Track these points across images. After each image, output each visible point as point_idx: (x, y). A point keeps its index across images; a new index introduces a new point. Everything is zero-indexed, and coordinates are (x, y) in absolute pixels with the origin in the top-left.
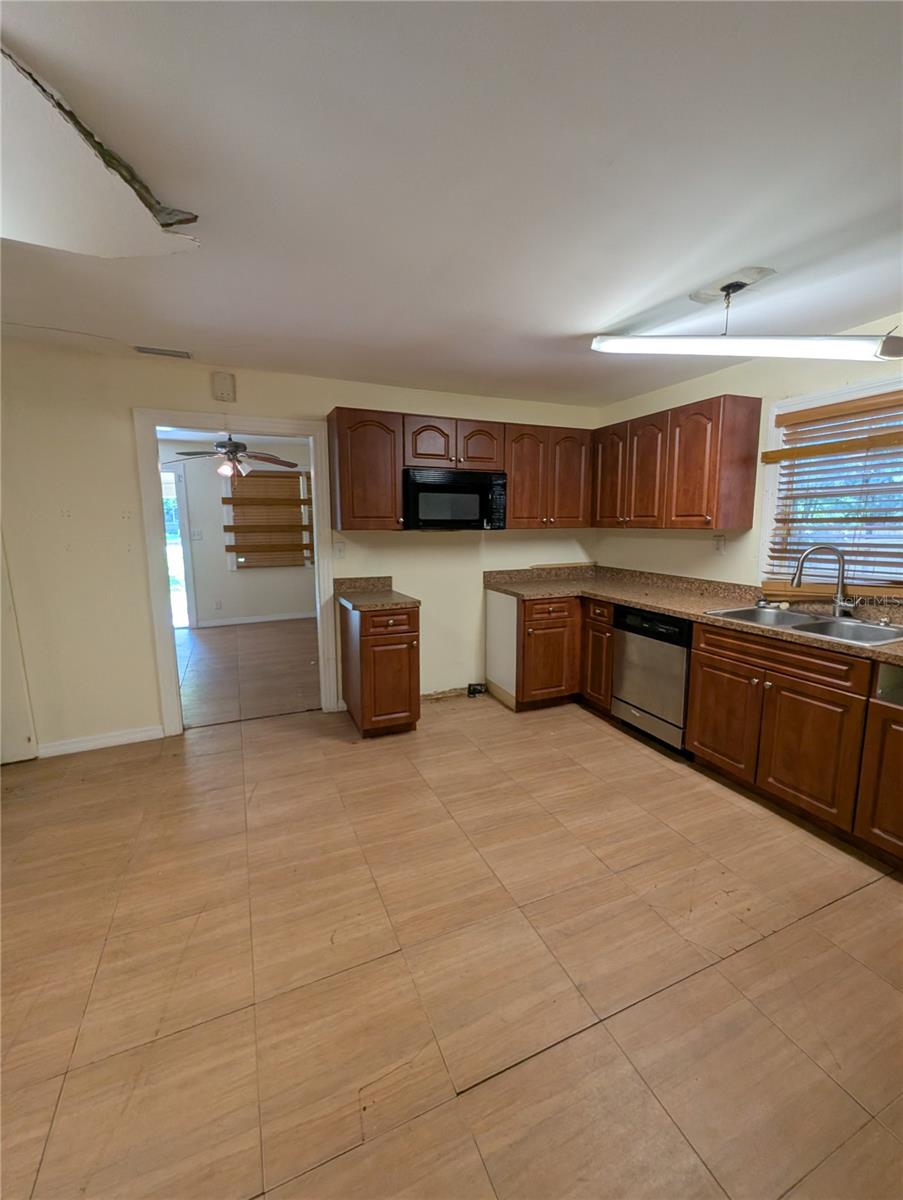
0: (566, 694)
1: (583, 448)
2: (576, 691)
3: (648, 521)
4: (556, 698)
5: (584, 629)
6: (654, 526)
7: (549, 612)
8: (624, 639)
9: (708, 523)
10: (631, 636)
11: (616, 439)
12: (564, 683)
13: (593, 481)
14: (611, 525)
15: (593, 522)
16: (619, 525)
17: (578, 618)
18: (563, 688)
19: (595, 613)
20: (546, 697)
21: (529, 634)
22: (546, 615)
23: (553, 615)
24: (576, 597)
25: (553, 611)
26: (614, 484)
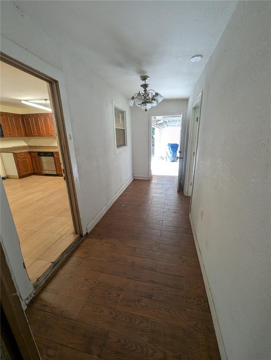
0: (30, 173)
1: (20, 118)
2: (33, 172)
3: (40, 135)
4: (29, 174)
5: (31, 159)
6: (42, 136)
7: (22, 156)
8: (41, 159)
9: (52, 135)
10: (42, 157)
11: (28, 117)
12: (30, 170)
13: (24, 126)
14: (32, 136)
15: (27, 136)
16: (34, 136)
17: (29, 156)
18: (30, 172)
19: (33, 155)
20: (26, 174)
21: (18, 161)
22: (21, 156)
23: (23, 156)
24: (28, 152)
25: (23, 155)
26: (30, 127)
